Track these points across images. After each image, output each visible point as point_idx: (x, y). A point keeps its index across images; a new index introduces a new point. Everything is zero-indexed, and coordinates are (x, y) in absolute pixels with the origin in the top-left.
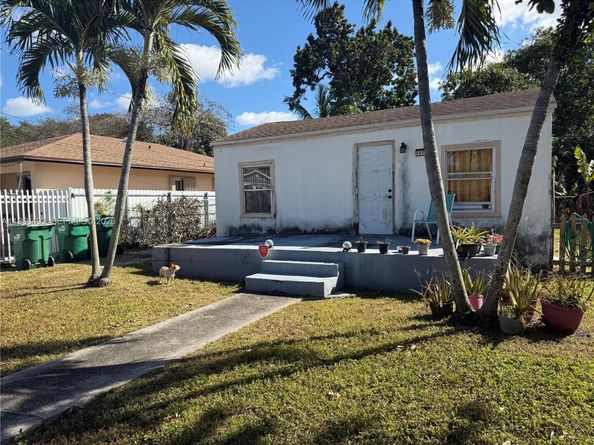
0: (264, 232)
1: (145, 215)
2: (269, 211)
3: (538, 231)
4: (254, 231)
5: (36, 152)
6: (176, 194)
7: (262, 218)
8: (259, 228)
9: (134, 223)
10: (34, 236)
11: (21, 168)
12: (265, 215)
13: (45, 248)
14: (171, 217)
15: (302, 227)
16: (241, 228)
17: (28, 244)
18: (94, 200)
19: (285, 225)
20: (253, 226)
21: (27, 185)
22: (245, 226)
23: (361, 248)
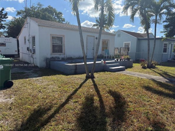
0: (60, 59)
2: (62, 52)
4: (56, 59)
7: (60, 55)
8: (59, 58)
12: (61, 54)
15: (73, 57)
16: (51, 58)
19: (68, 57)
20: (56, 57)
22: (53, 57)
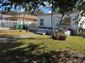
1: (30, 25)
3: (76, 30)
5: (17, 16)
6: (34, 22)
9: (28, 26)
10: (16, 26)
11: (16, 18)
13: (17, 27)
14: (33, 25)
17: (15, 27)
18: (24, 22)
21: (17, 20)
23: (49, 30)
